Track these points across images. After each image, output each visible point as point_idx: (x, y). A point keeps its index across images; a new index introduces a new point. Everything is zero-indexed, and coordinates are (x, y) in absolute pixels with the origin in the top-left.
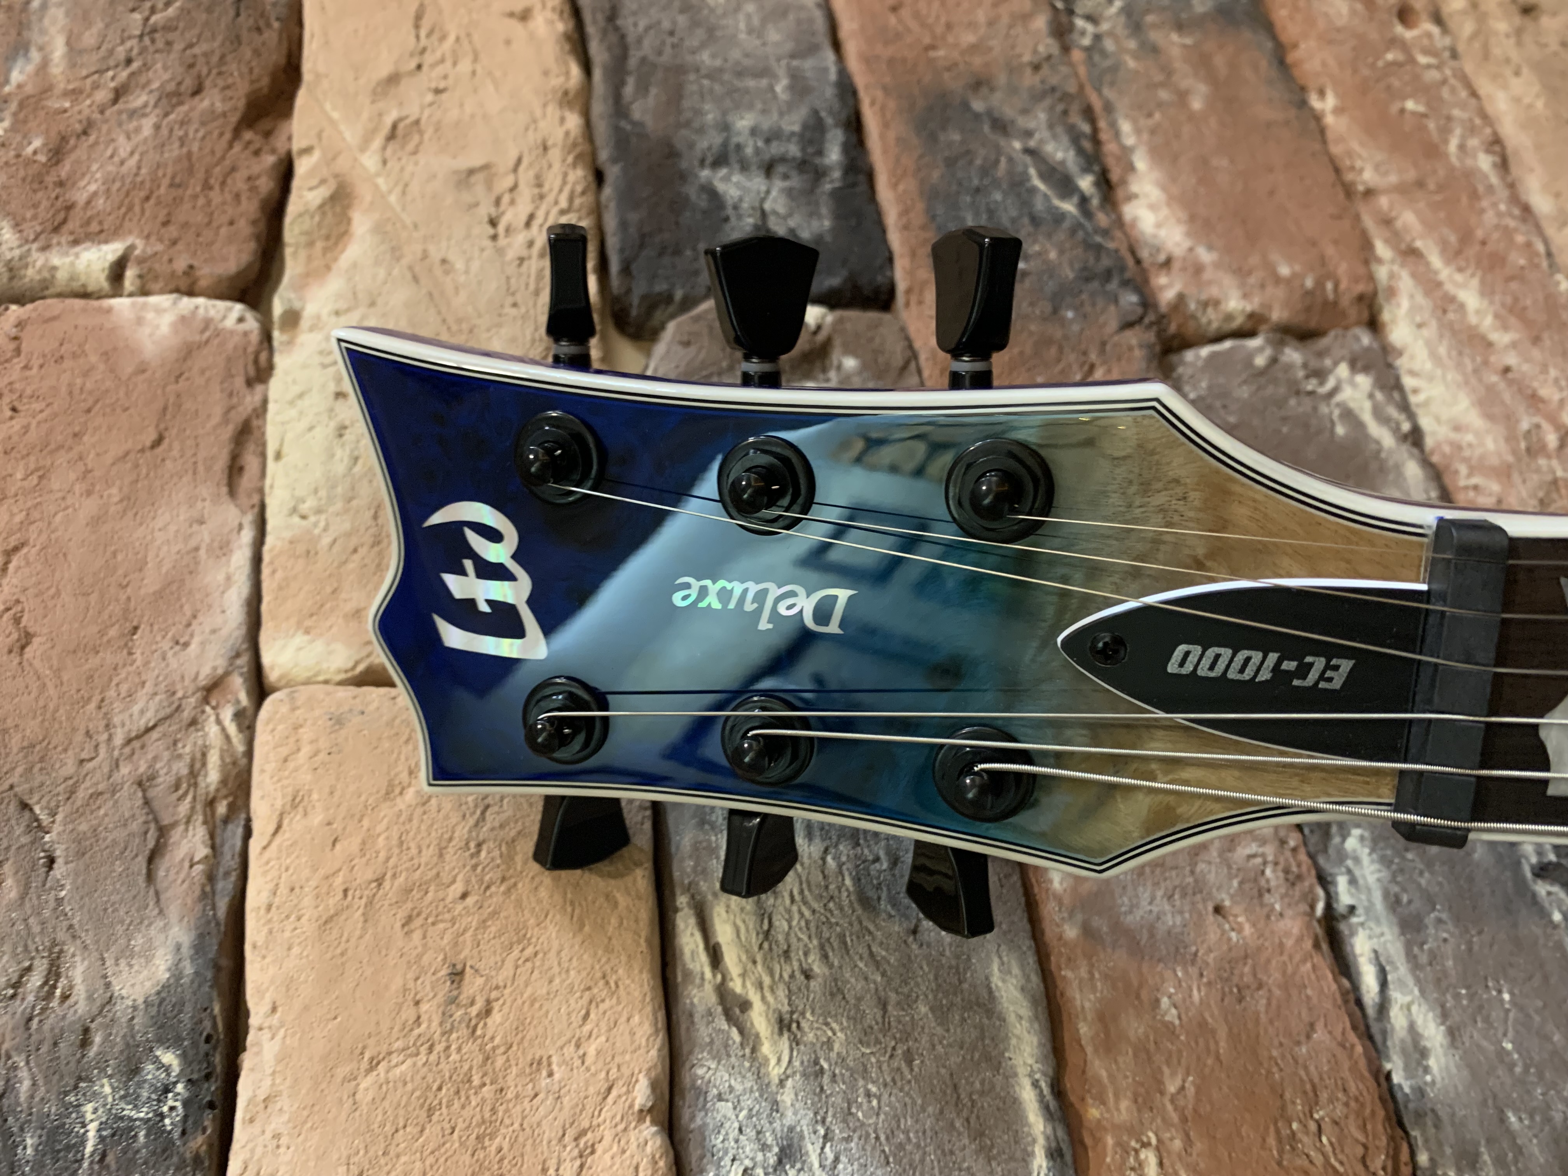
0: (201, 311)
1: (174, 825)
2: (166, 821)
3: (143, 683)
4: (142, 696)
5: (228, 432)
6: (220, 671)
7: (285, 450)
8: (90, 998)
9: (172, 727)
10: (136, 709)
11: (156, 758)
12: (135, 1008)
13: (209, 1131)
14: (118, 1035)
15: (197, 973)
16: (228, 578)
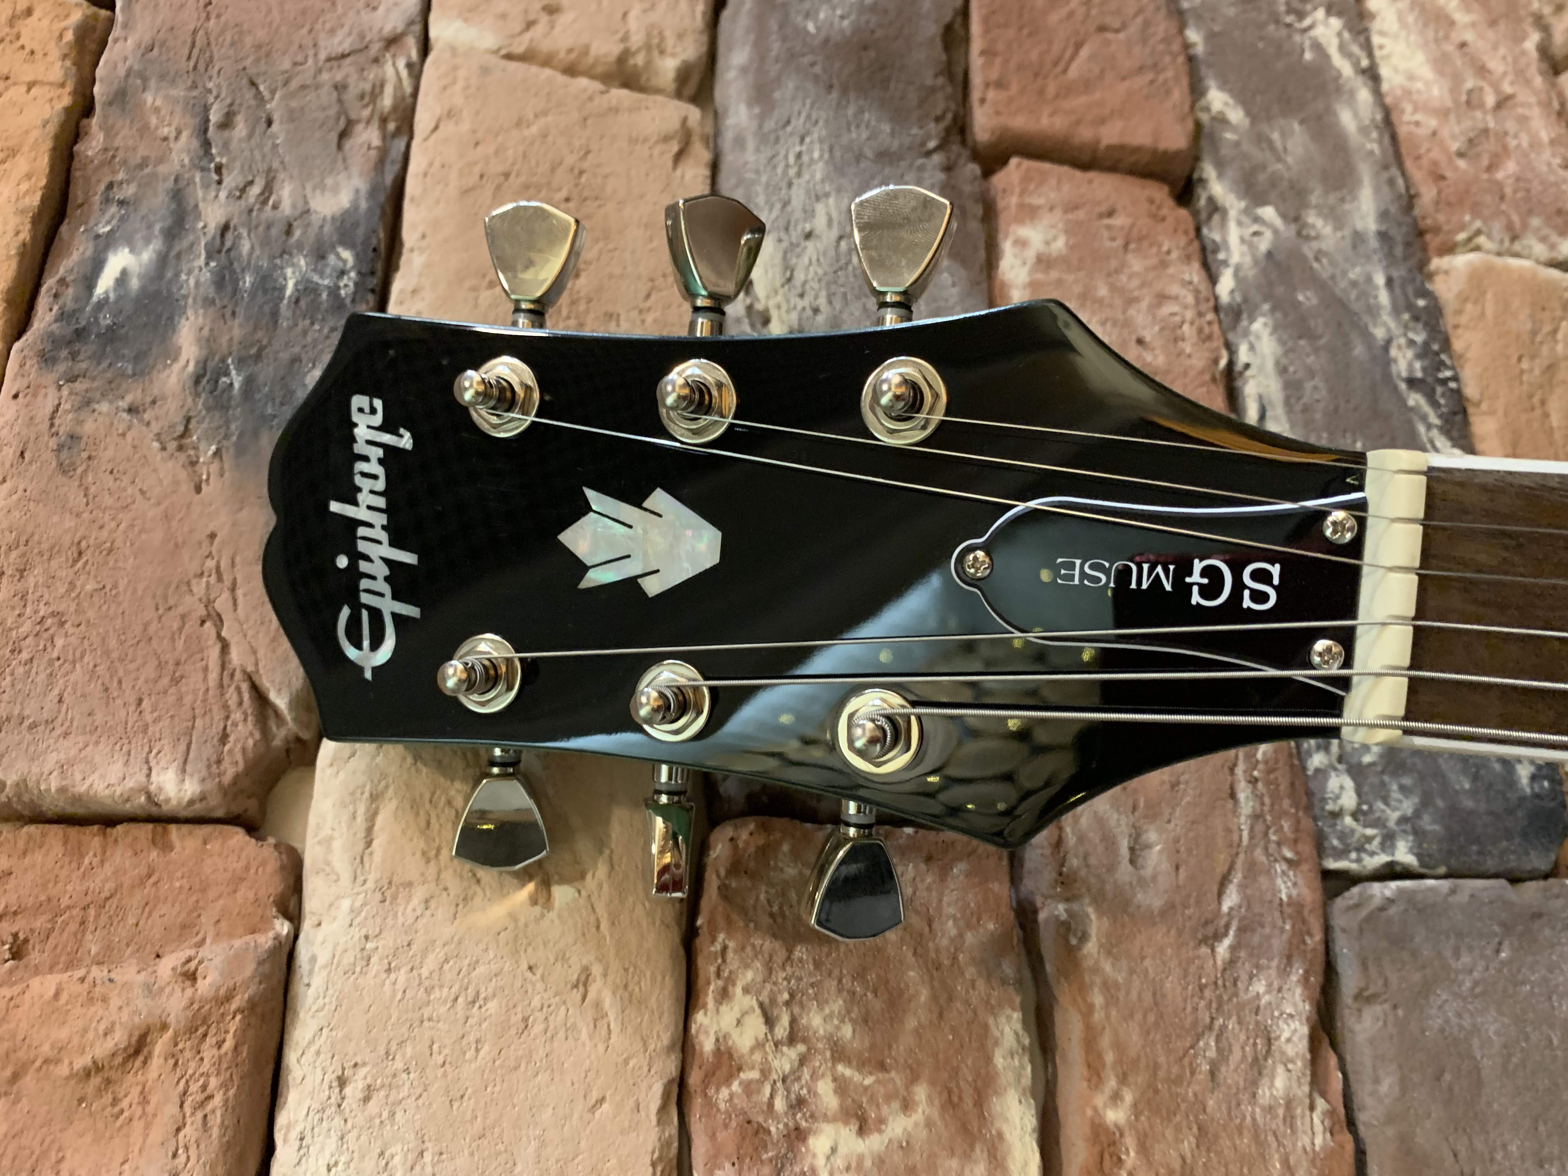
1: (358, 121)
2: (353, 116)
3: (342, 26)
4: (340, 34)
6: (399, 30)
8: (294, 206)
9: (361, 58)
10: (336, 40)
11: (347, 76)
14: (312, 232)
15: (369, 209)
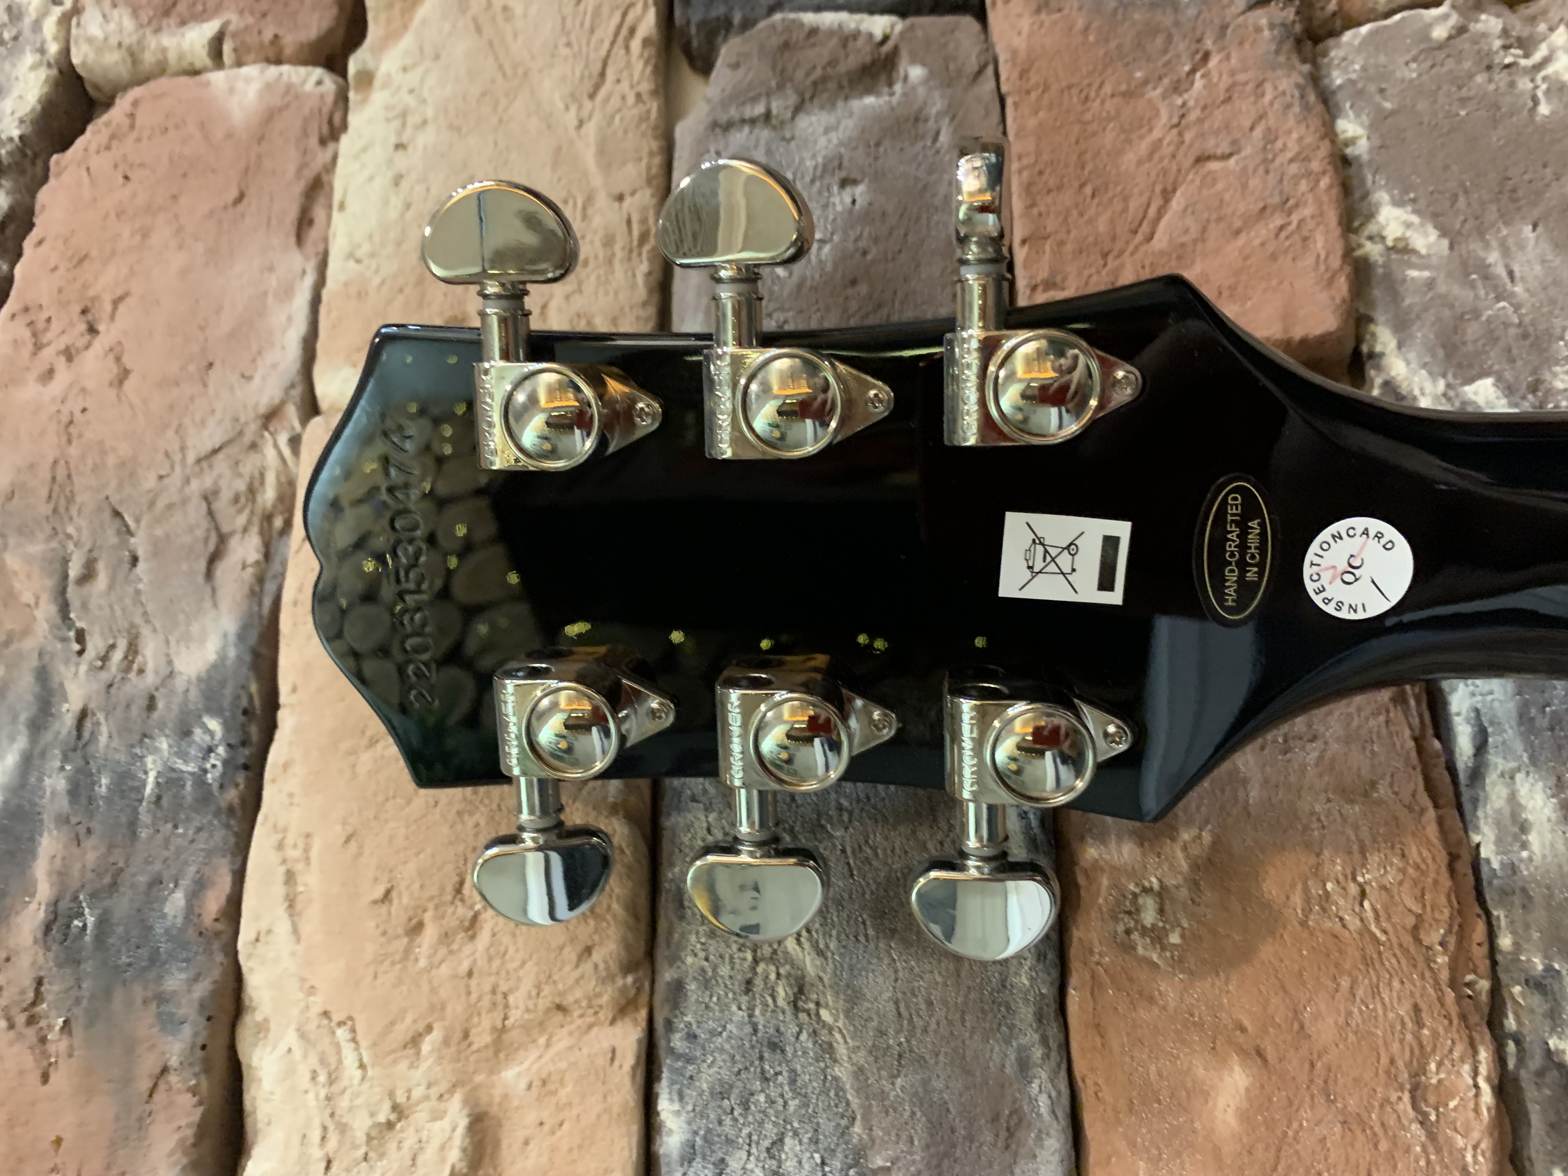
0: (285, 78)
5: (299, 188)
7: (349, 201)
12: (189, 682)
13: (242, 787)
16: (290, 319)
